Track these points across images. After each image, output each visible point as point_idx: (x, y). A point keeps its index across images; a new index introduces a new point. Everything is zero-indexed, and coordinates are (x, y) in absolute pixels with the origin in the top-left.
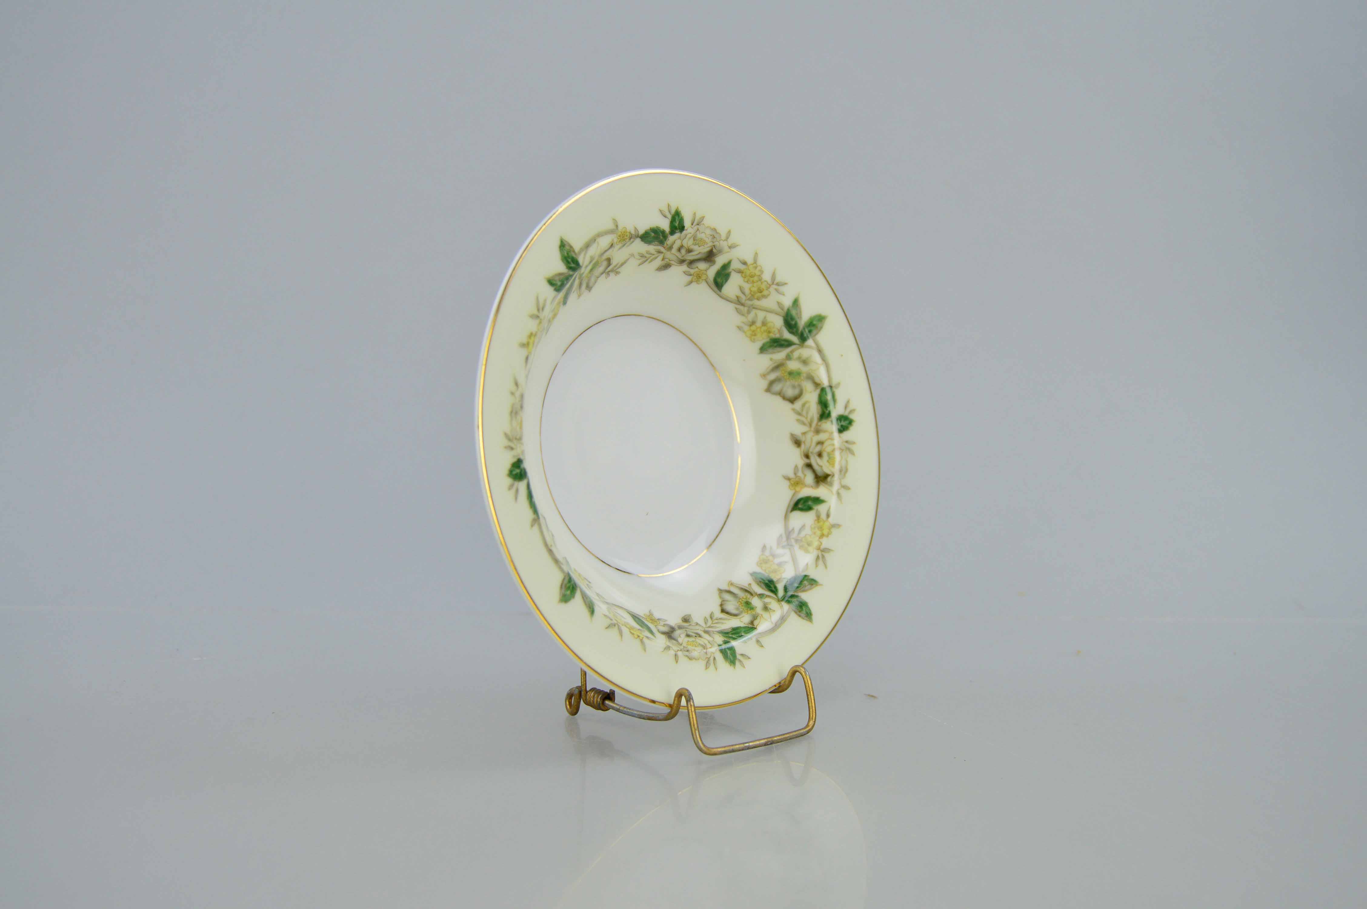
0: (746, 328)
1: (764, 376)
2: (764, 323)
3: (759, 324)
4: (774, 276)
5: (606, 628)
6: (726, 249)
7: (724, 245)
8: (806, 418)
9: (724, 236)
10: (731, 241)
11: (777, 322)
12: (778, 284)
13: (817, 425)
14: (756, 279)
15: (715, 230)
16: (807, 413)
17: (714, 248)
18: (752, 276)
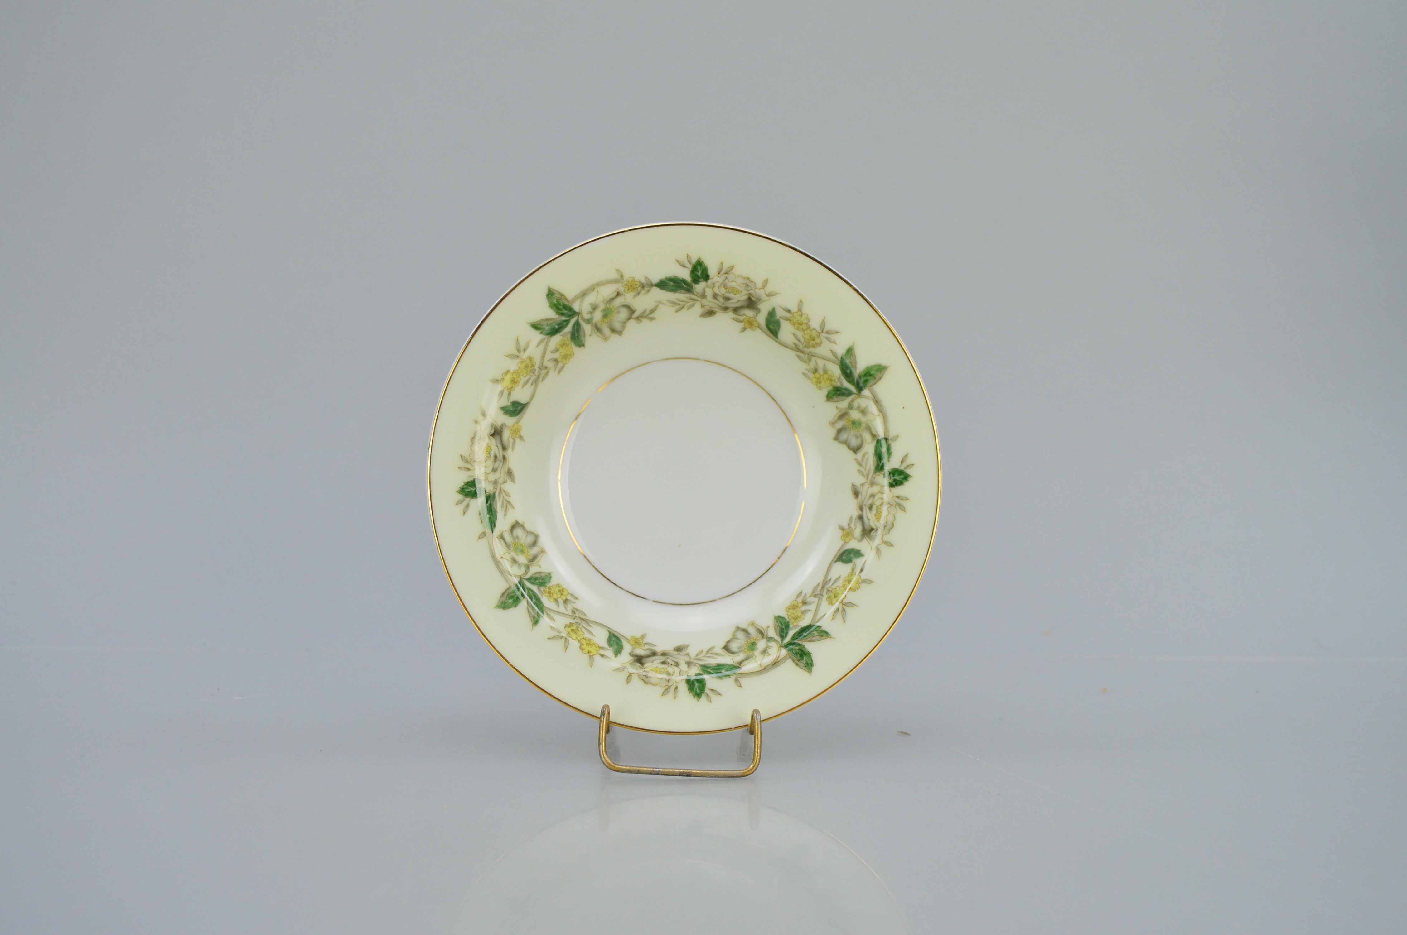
0: (811, 375)
1: (833, 424)
2: (825, 372)
3: (821, 372)
4: (823, 324)
5: (549, 639)
6: (764, 297)
7: (761, 293)
8: (865, 470)
9: (759, 284)
10: (769, 288)
11: (836, 371)
12: (828, 332)
13: (872, 477)
14: (804, 326)
15: (748, 279)
16: (866, 464)
17: (751, 297)
18: (801, 324)
